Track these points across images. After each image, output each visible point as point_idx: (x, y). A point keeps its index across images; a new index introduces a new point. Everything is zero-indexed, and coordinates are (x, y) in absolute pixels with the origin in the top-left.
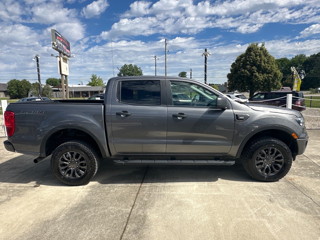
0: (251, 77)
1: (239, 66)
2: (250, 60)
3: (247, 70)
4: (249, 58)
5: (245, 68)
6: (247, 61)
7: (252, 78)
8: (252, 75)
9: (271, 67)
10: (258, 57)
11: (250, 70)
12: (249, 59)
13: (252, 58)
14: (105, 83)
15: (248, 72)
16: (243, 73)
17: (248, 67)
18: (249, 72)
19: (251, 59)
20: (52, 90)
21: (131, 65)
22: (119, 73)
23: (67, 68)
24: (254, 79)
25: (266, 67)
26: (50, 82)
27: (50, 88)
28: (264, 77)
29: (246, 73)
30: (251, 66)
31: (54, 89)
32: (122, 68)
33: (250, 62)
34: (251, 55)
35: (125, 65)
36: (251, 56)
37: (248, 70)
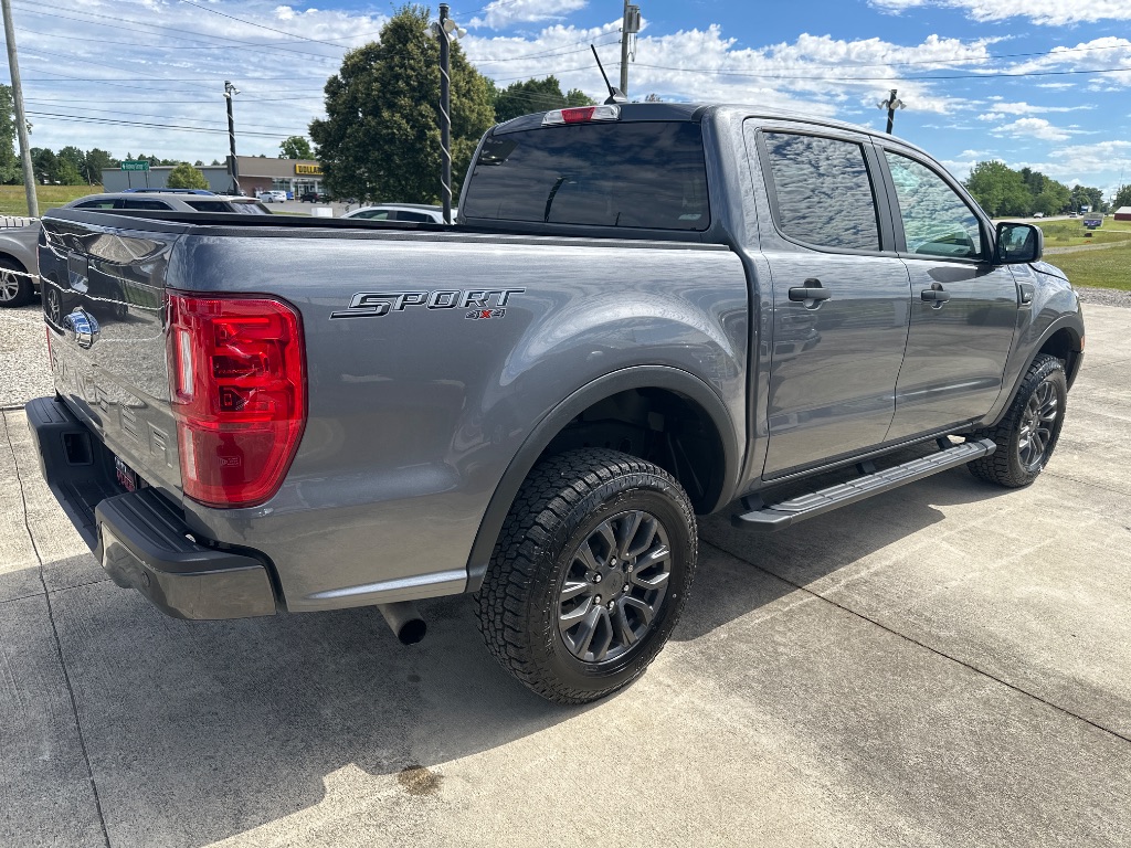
0: (418, 146)
1: (368, 95)
2: (409, 77)
3: (402, 114)
4: (402, 66)
5: (392, 106)
6: (397, 77)
7: (422, 150)
8: (421, 136)
9: (479, 114)
10: (435, 67)
11: (412, 115)
12: (402, 70)
13: (413, 69)
15: (404, 121)
16: (387, 127)
17: (404, 101)
18: (407, 122)
19: (410, 72)
24: (429, 154)
25: (464, 111)
28: (460, 151)
29: (399, 128)
30: (412, 98)
33: (408, 84)
34: (407, 55)
36: (412, 62)
37: (403, 116)
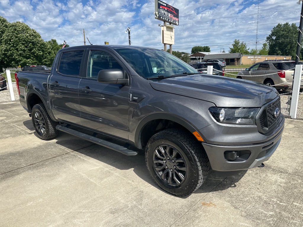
14: (249, 49)
20: (190, 58)
21: (287, 24)
22: (269, 35)
23: (171, 37)
26: (195, 50)
27: (189, 57)
31: (192, 57)
32: (274, 29)
35: (279, 24)
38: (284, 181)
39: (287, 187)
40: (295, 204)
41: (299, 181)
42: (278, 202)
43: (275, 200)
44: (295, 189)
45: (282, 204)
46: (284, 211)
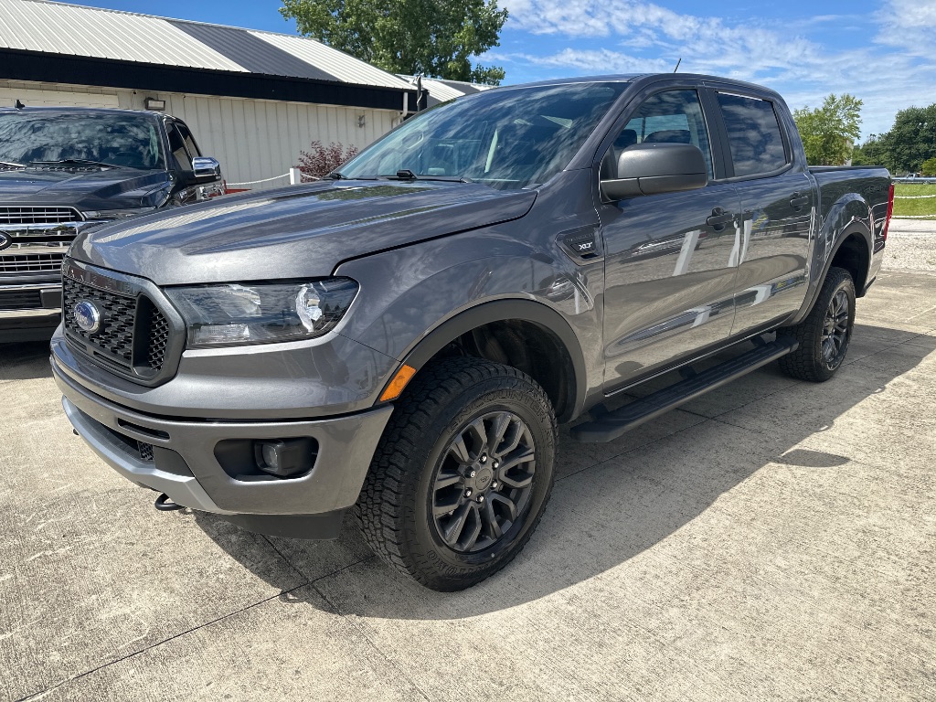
38: (103, 616)
39: (69, 603)
40: (8, 576)
41: (55, 657)
42: (49, 553)
43: (62, 551)
44: (43, 615)
45: (38, 555)
46: (17, 548)
